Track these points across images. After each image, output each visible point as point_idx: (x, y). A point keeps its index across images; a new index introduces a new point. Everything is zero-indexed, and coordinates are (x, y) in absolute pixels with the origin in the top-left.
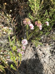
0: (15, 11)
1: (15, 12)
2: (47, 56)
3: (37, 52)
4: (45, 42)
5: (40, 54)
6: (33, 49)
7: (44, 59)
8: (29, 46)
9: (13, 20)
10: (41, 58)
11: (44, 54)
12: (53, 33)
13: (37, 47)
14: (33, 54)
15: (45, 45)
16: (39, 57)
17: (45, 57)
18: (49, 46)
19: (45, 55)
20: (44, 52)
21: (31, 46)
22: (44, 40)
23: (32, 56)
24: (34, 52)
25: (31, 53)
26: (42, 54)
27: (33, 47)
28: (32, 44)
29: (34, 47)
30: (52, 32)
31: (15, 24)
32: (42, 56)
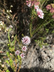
2: (53, 59)
3: (41, 54)
4: (51, 44)
5: (45, 57)
6: (36, 51)
7: (50, 64)
8: (32, 48)
9: (14, 18)
10: (46, 61)
11: (50, 58)
13: (41, 49)
14: (36, 57)
15: (51, 47)
16: (44, 60)
17: (50, 60)
19: (51, 58)
20: (50, 55)
21: (34, 48)
22: (49, 41)
23: (35, 59)
25: (34, 55)
26: (47, 57)
28: (35, 46)
29: (38, 48)
31: (16, 22)
32: (47, 59)
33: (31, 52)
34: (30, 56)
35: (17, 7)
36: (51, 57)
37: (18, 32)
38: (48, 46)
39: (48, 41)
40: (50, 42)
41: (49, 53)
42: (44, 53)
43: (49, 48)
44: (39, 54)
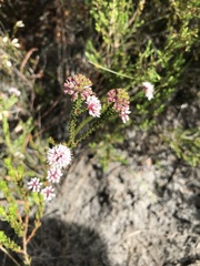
0: (43, 23)
1: (43, 28)
2: (140, 202)
3: (108, 184)
4: (140, 153)
5: (118, 193)
6: (94, 174)
8: (82, 162)
10: (120, 207)
11: (133, 196)
12: (171, 122)
14: (92, 193)
15: (139, 164)
16: (114, 204)
17: (133, 204)
18: (153, 167)
19: (135, 198)
20: (134, 188)
21: (87, 163)
22: (137, 145)
23: (88, 198)
24: (97, 184)
25: (87, 186)
26: (125, 194)
27: (95, 167)
28: (91, 156)
29: (99, 165)
30: (169, 118)
31: (34, 76)
32: (124, 200)
33: (77, 174)
34: (72, 188)
35: (42, 14)
36: (136, 194)
37: (39, 108)
38: (130, 160)
39: (133, 144)
40: (139, 148)
41: (132, 181)
42: (117, 180)
43: (133, 167)
44: (102, 183)
